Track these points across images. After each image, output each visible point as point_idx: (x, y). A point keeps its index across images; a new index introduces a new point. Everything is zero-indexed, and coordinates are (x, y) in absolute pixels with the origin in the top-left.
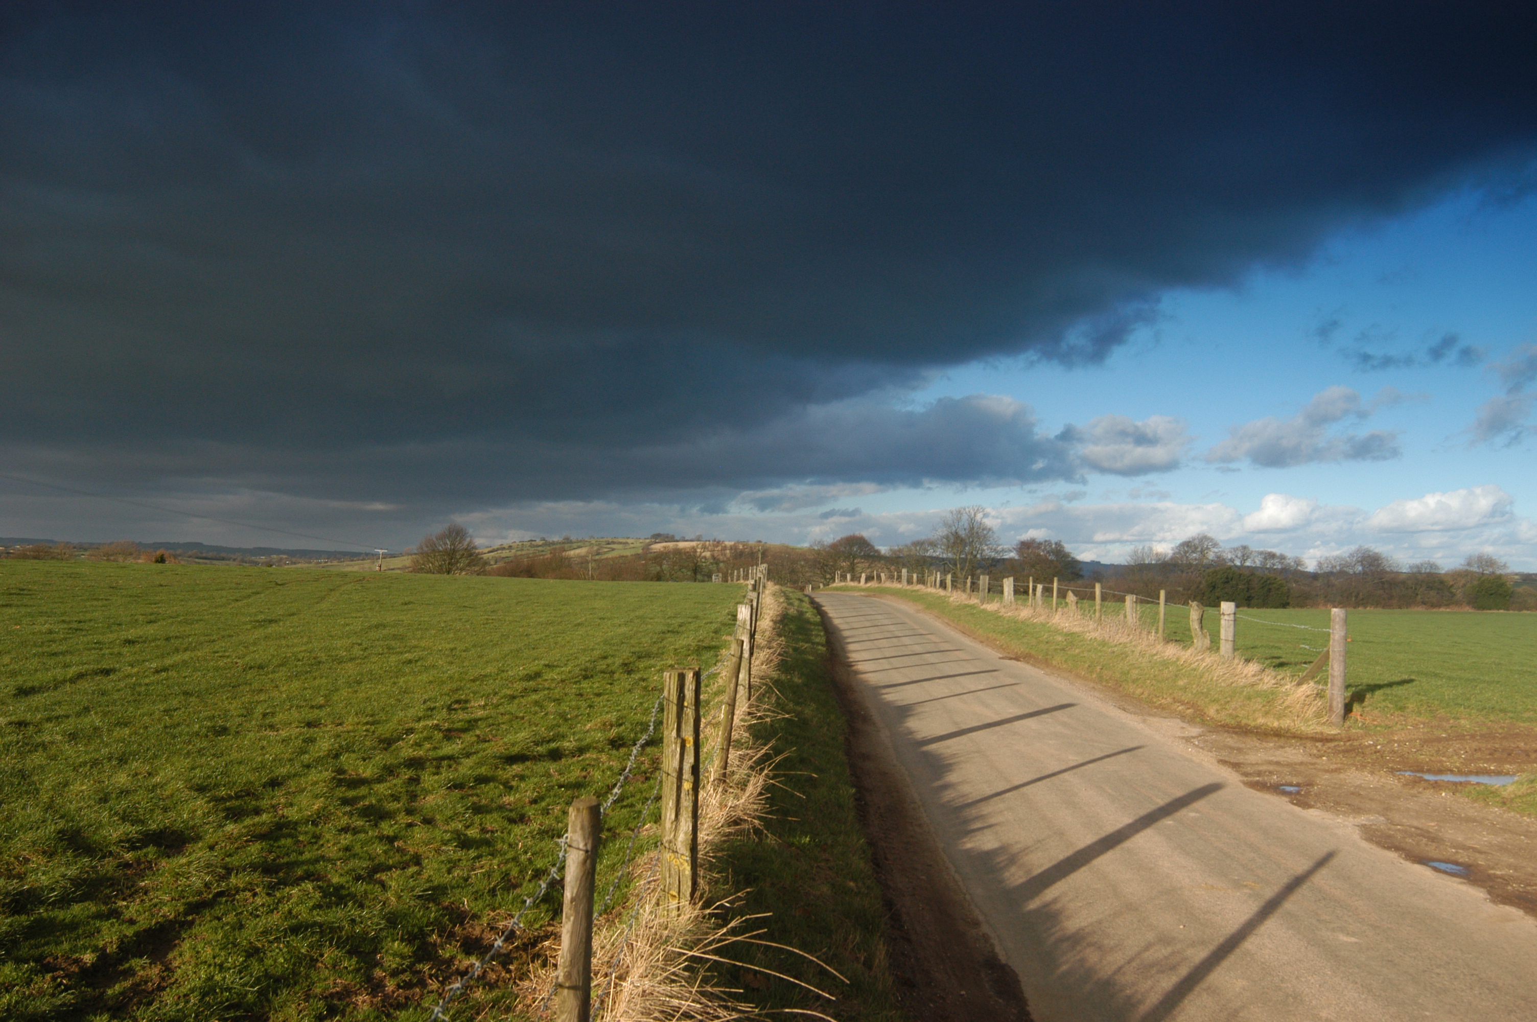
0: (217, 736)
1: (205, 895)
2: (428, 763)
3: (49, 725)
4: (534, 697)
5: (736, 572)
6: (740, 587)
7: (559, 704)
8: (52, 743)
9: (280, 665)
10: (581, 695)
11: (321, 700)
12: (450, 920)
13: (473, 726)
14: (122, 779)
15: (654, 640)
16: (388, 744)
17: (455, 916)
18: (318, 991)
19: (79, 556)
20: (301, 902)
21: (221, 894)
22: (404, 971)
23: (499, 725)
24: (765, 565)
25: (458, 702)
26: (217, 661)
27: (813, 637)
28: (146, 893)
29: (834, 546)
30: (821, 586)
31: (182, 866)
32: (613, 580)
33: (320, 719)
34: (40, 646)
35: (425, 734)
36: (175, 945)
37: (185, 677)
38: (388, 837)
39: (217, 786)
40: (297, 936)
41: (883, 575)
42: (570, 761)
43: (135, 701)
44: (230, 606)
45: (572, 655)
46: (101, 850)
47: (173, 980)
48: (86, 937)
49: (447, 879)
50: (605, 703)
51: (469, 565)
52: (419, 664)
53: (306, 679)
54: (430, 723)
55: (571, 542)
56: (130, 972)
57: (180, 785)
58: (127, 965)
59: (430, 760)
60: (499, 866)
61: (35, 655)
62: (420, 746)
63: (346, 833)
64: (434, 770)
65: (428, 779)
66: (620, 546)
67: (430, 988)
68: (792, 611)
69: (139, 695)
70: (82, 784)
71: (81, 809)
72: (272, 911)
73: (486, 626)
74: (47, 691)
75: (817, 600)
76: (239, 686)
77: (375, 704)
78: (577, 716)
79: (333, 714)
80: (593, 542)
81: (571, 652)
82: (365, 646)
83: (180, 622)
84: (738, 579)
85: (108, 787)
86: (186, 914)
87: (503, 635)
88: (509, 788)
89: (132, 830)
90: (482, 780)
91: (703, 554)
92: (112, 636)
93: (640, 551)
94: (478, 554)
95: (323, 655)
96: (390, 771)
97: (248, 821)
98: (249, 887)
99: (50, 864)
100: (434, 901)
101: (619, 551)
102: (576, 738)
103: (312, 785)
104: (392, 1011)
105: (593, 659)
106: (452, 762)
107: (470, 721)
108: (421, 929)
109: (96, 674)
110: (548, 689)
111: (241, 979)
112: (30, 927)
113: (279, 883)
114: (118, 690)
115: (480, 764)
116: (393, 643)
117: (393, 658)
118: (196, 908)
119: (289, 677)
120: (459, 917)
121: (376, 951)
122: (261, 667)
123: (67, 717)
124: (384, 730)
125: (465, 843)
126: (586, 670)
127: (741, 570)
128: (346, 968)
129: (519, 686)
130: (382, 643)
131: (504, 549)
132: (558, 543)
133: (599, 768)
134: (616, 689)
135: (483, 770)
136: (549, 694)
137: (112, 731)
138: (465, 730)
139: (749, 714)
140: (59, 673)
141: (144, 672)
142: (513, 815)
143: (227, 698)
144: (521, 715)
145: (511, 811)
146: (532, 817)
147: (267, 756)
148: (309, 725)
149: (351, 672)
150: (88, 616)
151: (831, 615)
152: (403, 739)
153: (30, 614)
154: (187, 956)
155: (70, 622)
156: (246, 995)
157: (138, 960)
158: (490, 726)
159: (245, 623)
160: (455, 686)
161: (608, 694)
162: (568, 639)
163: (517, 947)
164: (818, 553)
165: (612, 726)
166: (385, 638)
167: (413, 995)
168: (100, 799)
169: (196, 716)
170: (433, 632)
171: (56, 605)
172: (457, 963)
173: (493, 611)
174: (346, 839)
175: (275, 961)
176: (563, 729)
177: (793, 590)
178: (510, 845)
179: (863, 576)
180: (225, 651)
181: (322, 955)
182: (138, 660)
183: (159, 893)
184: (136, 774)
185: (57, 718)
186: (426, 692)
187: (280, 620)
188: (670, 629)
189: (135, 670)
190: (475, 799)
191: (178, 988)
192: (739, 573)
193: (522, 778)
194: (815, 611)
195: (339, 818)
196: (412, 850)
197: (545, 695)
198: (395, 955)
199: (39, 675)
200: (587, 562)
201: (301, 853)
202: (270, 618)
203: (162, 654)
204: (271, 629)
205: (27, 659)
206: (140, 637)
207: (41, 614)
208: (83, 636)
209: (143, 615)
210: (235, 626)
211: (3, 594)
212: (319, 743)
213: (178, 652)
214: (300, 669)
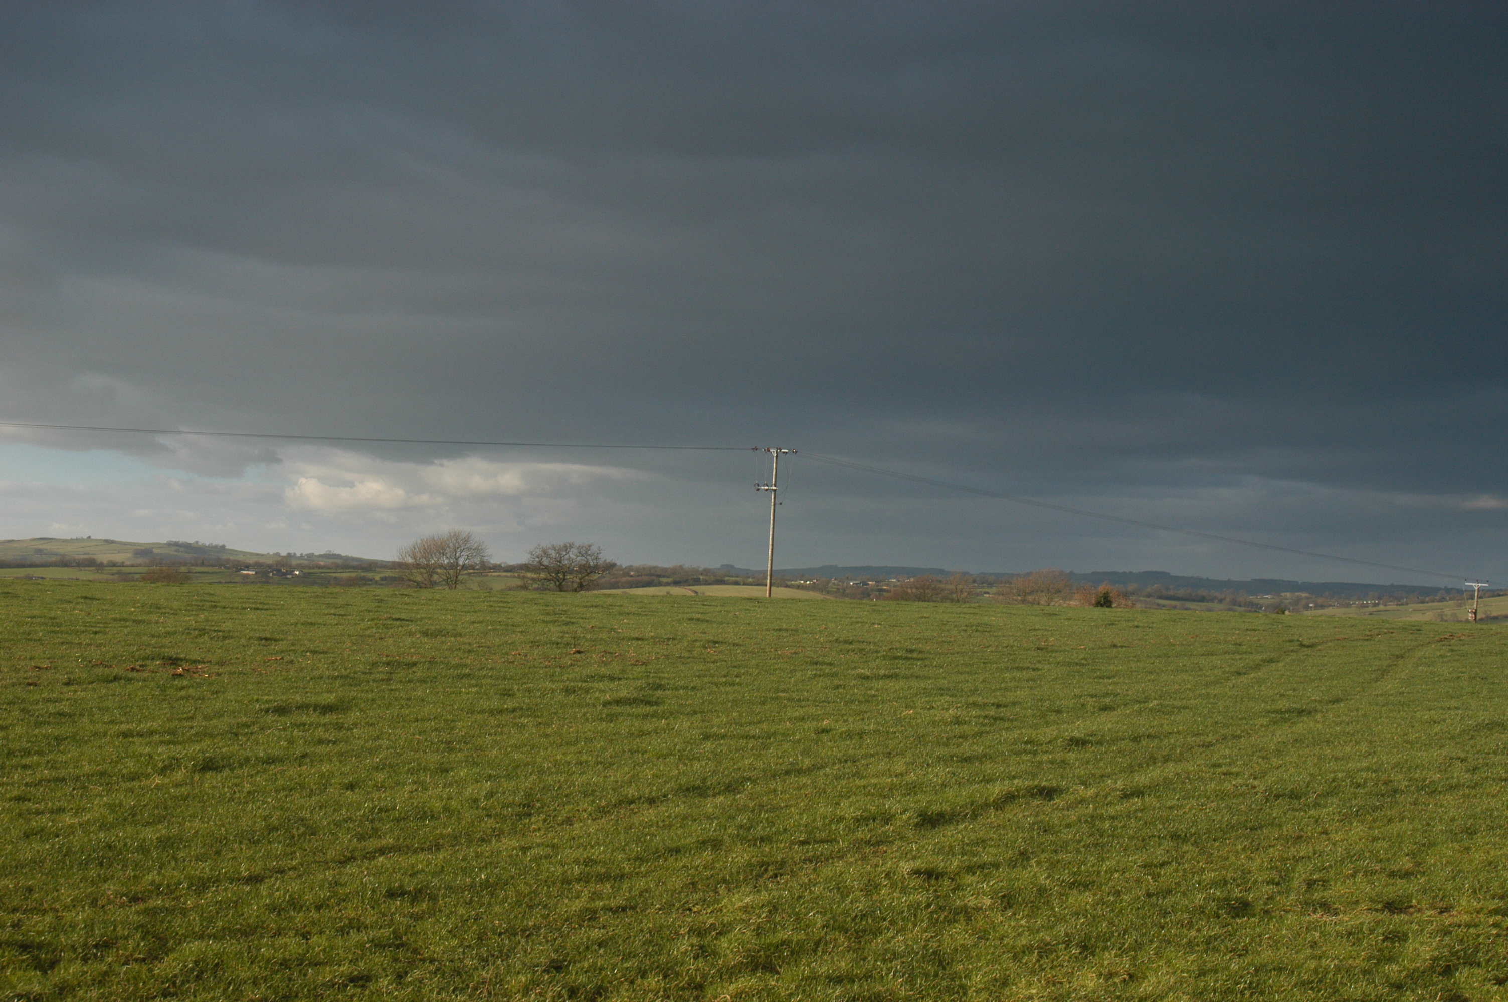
0: (1233, 917)
3: (971, 879)
8: (978, 910)
9: (1327, 793)
11: (1405, 863)
19: (982, 594)
26: (1220, 782)
33: (1410, 897)
34: (946, 745)
37: (1170, 808)
43: (1096, 845)
44: (1230, 684)
53: (1374, 821)
61: (939, 758)
69: (1101, 836)
74: (963, 821)
76: (1261, 827)
79: (1432, 889)
83: (1152, 710)
92: (1050, 732)
95: (1399, 777)
109: (1033, 795)
114: (1068, 825)
119: (1346, 815)
122: (1295, 795)
123: (997, 866)
137: (1068, 895)
140: (977, 792)
141: (1106, 797)
143: (1244, 849)
147: (1326, 962)
148: (1392, 907)
149: (1453, 811)
150: (1010, 697)
153: (927, 693)
155: (984, 706)
159: (1258, 715)
169: (1196, 878)
171: (962, 677)
180: (1230, 764)
182: (1093, 775)
185: (981, 866)
187: (1317, 710)
189: (1091, 792)
199: (949, 793)
202: (1298, 706)
203: (1131, 766)
204: (1303, 726)
205: (928, 765)
206: (1093, 735)
207: (942, 691)
208: (1007, 729)
209: (1092, 696)
210: (1241, 719)
211: (884, 658)
212: (1410, 946)
213: (1155, 763)
214: (1362, 803)
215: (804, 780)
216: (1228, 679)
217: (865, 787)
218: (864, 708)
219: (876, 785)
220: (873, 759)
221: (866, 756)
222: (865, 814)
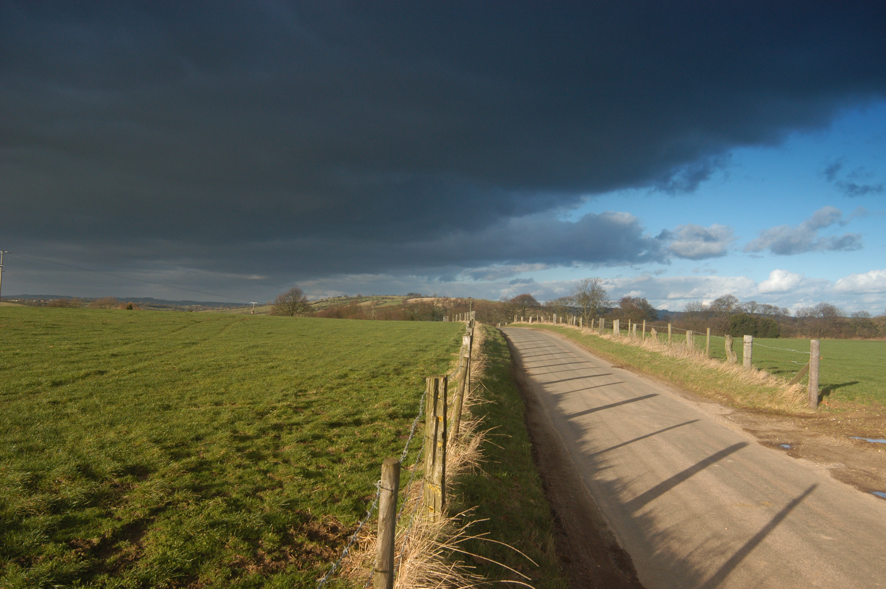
0: (164, 411)
1: (160, 504)
2: (285, 427)
3: (69, 404)
4: (344, 388)
5: (457, 315)
6: (460, 324)
7: (359, 393)
8: (72, 414)
9: (199, 369)
10: (371, 387)
11: (222, 390)
12: (301, 520)
13: (310, 405)
14: (112, 435)
15: (411, 355)
16: (262, 416)
17: (303, 518)
18: (226, 561)
19: (85, 305)
20: (215, 509)
21: (169, 504)
22: (275, 551)
23: (324, 405)
24: (474, 312)
25: (301, 391)
26: (163, 367)
27: (503, 354)
28: (127, 503)
29: (513, 300)
30: (506, 324)
31: (148, 486)
32: (386, 320)
33: (223, 401)
34: (65, 358)
35: (282, 410)
36: (144, 534)
37: (146, 376)
38: (263, 471)
39: (165, 440)
40: (213, 529)
41: (542, 318)
42: (366, 426)
43: (118, 390)
44: (170, 335)
45: (365, 364)
46: (101, 477)
47: (143, 554)
48: (94, 528)
49: (298, 496)
50: (385, 392)
51: (303, 311)
52: (278, 369)
53: (214, 377)
54: (285, 403)
55: (362, 298)
56: (119, 549)
57: (145, 439)
58: (117, 545)
59: (286, 425)
60: (327, 488)
61: (62, 362)
62: (280, 417)
63: (239, 468)
64: (288, 431)
65: (285, 437)
66: (390, 300)
67: (290, 561)
68: (490, 339)
69: (120, 386)
70: (89, 438)
71: (89, 452)
72: (199, 514)
73: (316, 347)
74: (69, 384)
75: (504, 332)
76: (176, 381)
77: (254, 392)
78: (369, 400)
79: (230, 398)
80: (374, 298)
81: (364, 362)
82: (246, 358)
83: (142, 344)
84: (458, 320)
85: (104, 440)
86: (150, 515)
87: (325, 352)
88: (332, 442)
89: (118, 465)
90: (317, 437)
91: (438, 305)
92: (105, 352)
93: (401, 303)
94: (309, 304)
95: (223, 363)
96: (263, 432)
97: (184, 461)
98: (185, 499)
99: (73, 485)
100: (291, 509)
101: (389, 303)
102: (369, 413)
103: (219, 440)
104: (269, 575)
105: (377, 366)
106: (299, 427)
107: (308, 403)
108: (284, 526)
109: (96, 374)
110: (352, 384)
111: (182, 554)
112: (62, 522)
113: (202, 498)
114: (108, 384)
115: (315, 428)
116: (262, 356)
117: (263, 365)
118: (155, 512)
119: (204, 376)
120: (306, 519)
121: (258, 538)
122: (188, 370)
123: (81, 399)
124: (260, 407)
125: (308, 475)
126: (373, 373)
127: (460, 314)
128: (242, 548)
129: (336, 382)
130: (256, 356)
131: (323, 301)
132: (354, 298)
133: (383, 430)
134: (391, 384)
135: (317, 432)
136: (352, 387)
137: (106, 407)
138: (305, 408)
139: (469, 399)
140: (75, 373)
141: (123, 373)
142: (334, 458)
143: (170, 388)
144: (337, 399)
145: (333, 456)
146: (346, 459)
147: (193, 423)
148: (217, 404)
149: (239, 373)
150: (91, 340)
151: (512, 341)
152: (270, 413)
153: (59, 339)
154: (151, 540)
155: (81, 344)
156: (185, 564)
157: (123, 542)
158: (319, 405)
159: (178, 345)
160: (298, 381)
161: (386, 387)
162: (362, 354)
163: (340, 537)
164: (504, 304)
165: (390, 406)
166: (258, 353)
167: (281, 565)
168: (100, 447)
169: (152, 399)
170: (285, 350)
171: (73, 334)
172: (305, 546)
173: (319, 338)
174: (240, 472)
175: (201, 544)
176: (361, 408)
177: (490, 326)
178: (334, 476)
179: (531, 318)
180: (167, 361)
181: (228, 541)
182: (119, 366)
183: (134, 502)
184: (120, 433)
185: (75, 399)
186: (283, 385)
187: (198, 343)
188: (421, 349)
189: (118, 372)
190: (312, 448)
191: (146, 559)
192: (458, 316)
193: (339, 436)
194: (503, 338)
195: (236, 460)
196: (277, 479)
197: (350, 387)
198: (269, 541)
199: (65, 374)
200: (371, 309)
201: (214, 480)
202: (192, 341)
203: (133, 362)
204: (193, 348)
205: (57, 365)
206: (120, 352)
207: (65, 339)
208: (88, 352)
209: (121, 340)
210: (173, 346)
211: (43, 327)
212: (222, 415)
213: (141, 361)
214: (210, 372)
215: (7, 372)
216: (169, 333)
217: (31, 373)
218: (33, 345)
219: (36, 372)
220: (35, 363)
221: (33, 362)
222: (31, 383)
